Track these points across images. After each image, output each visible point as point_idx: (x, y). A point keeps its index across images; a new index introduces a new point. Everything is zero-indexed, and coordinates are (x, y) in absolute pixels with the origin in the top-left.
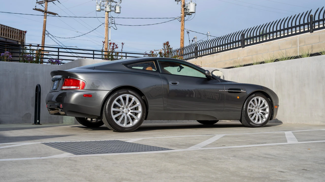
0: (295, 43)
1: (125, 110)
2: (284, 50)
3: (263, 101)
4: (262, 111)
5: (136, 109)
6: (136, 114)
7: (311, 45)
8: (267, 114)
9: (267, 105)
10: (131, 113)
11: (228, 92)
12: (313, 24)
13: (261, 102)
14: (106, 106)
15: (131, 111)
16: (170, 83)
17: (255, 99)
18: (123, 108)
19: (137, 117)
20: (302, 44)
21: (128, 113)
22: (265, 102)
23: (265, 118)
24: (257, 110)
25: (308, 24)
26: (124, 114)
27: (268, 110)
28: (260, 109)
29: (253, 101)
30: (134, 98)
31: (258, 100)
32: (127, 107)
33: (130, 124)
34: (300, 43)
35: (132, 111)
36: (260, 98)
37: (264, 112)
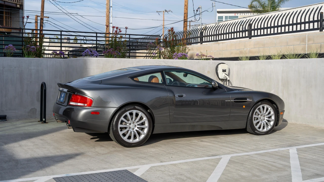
0: (303, 40)
1: (132, 126)
2: (292, 46)
3: (269, 109)
4: (268, 119)
5: (143, 124)
6: (142, 129)
7: (320, 45)
8: (273, 121)
9: (272, 113)
10: (138, 128)
11: (234, 102)
12: (322, 22)
13: (267, 109)
14: (113, 123)
15: (137, 126)
16: (177, 95)
17: (261, 107)
18: (130, 124)
19: (143, 131)
20: (310, 42)
21: (135, 128)
22: (270, 109)
23: (271, 125)
24: (262, 118)
25: (317, 21)
26: (131, 130)
27: (273, 118)
28: (266, 117)
29: (259, 109)
30: (140, 114)
31: (263, 108)
32: (134, 122)
33: (137, 139)
34: (308, 41)
35: (139, 126)
36: (266, 106)
37: (270, 119)
